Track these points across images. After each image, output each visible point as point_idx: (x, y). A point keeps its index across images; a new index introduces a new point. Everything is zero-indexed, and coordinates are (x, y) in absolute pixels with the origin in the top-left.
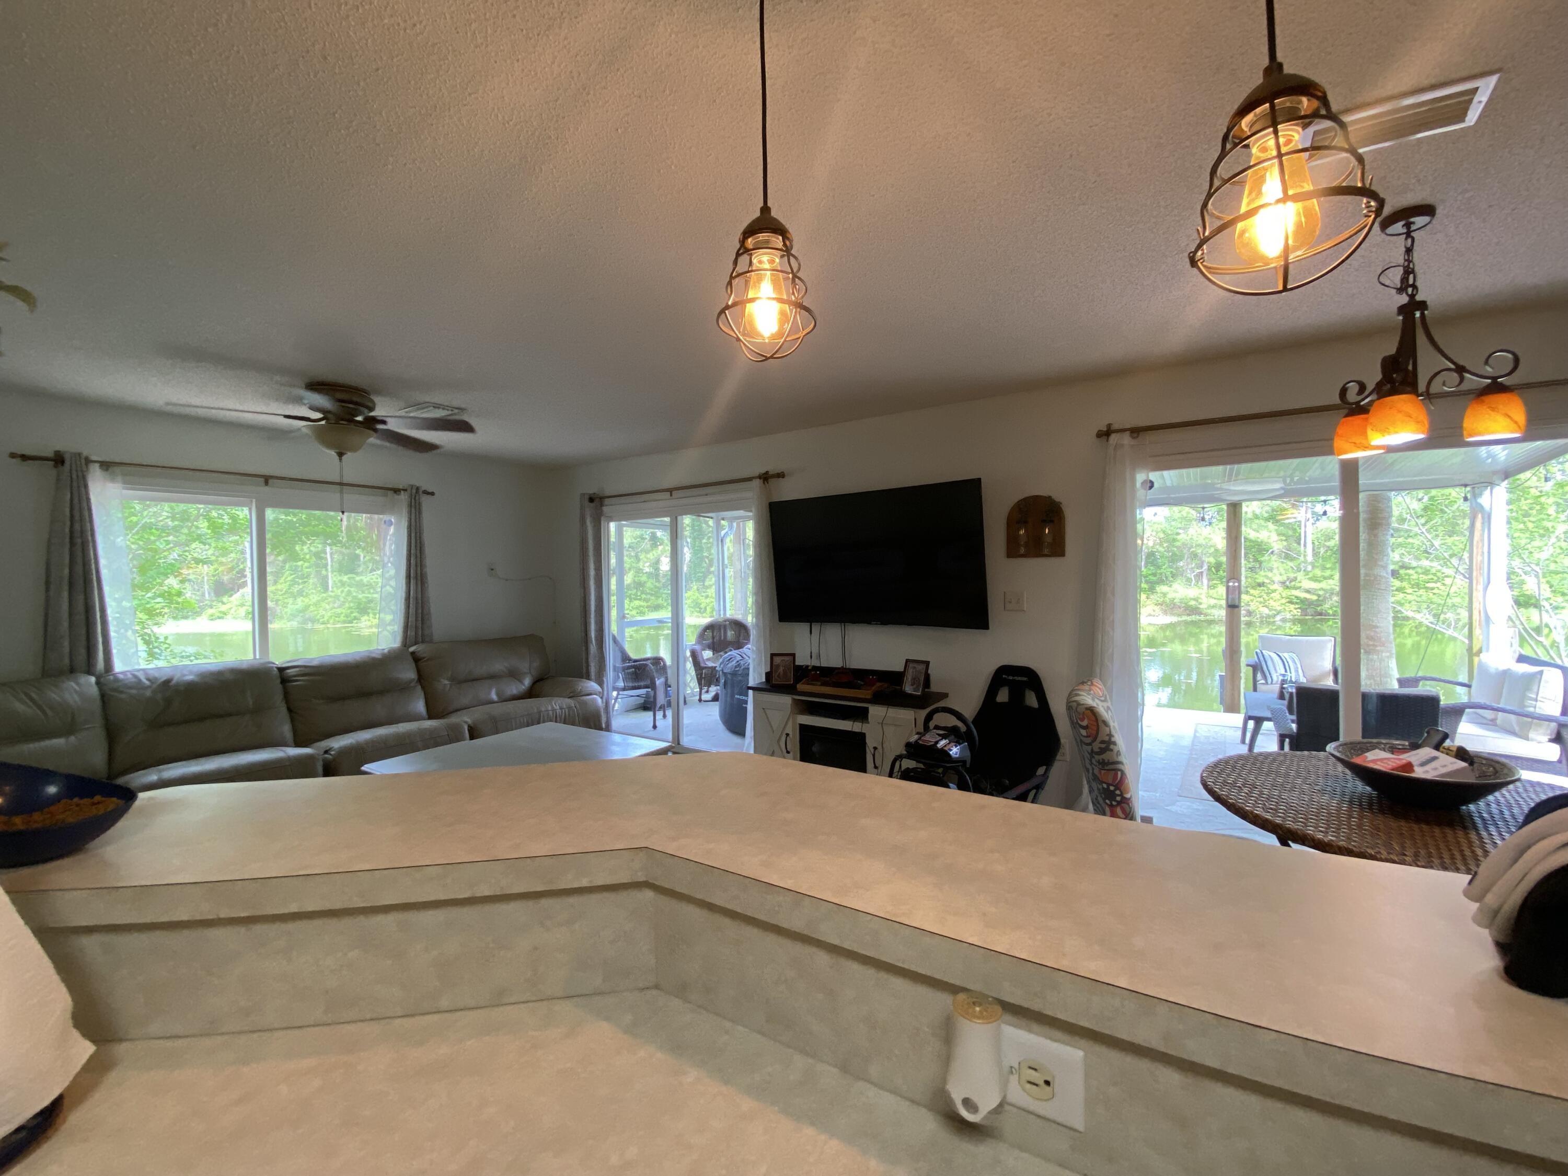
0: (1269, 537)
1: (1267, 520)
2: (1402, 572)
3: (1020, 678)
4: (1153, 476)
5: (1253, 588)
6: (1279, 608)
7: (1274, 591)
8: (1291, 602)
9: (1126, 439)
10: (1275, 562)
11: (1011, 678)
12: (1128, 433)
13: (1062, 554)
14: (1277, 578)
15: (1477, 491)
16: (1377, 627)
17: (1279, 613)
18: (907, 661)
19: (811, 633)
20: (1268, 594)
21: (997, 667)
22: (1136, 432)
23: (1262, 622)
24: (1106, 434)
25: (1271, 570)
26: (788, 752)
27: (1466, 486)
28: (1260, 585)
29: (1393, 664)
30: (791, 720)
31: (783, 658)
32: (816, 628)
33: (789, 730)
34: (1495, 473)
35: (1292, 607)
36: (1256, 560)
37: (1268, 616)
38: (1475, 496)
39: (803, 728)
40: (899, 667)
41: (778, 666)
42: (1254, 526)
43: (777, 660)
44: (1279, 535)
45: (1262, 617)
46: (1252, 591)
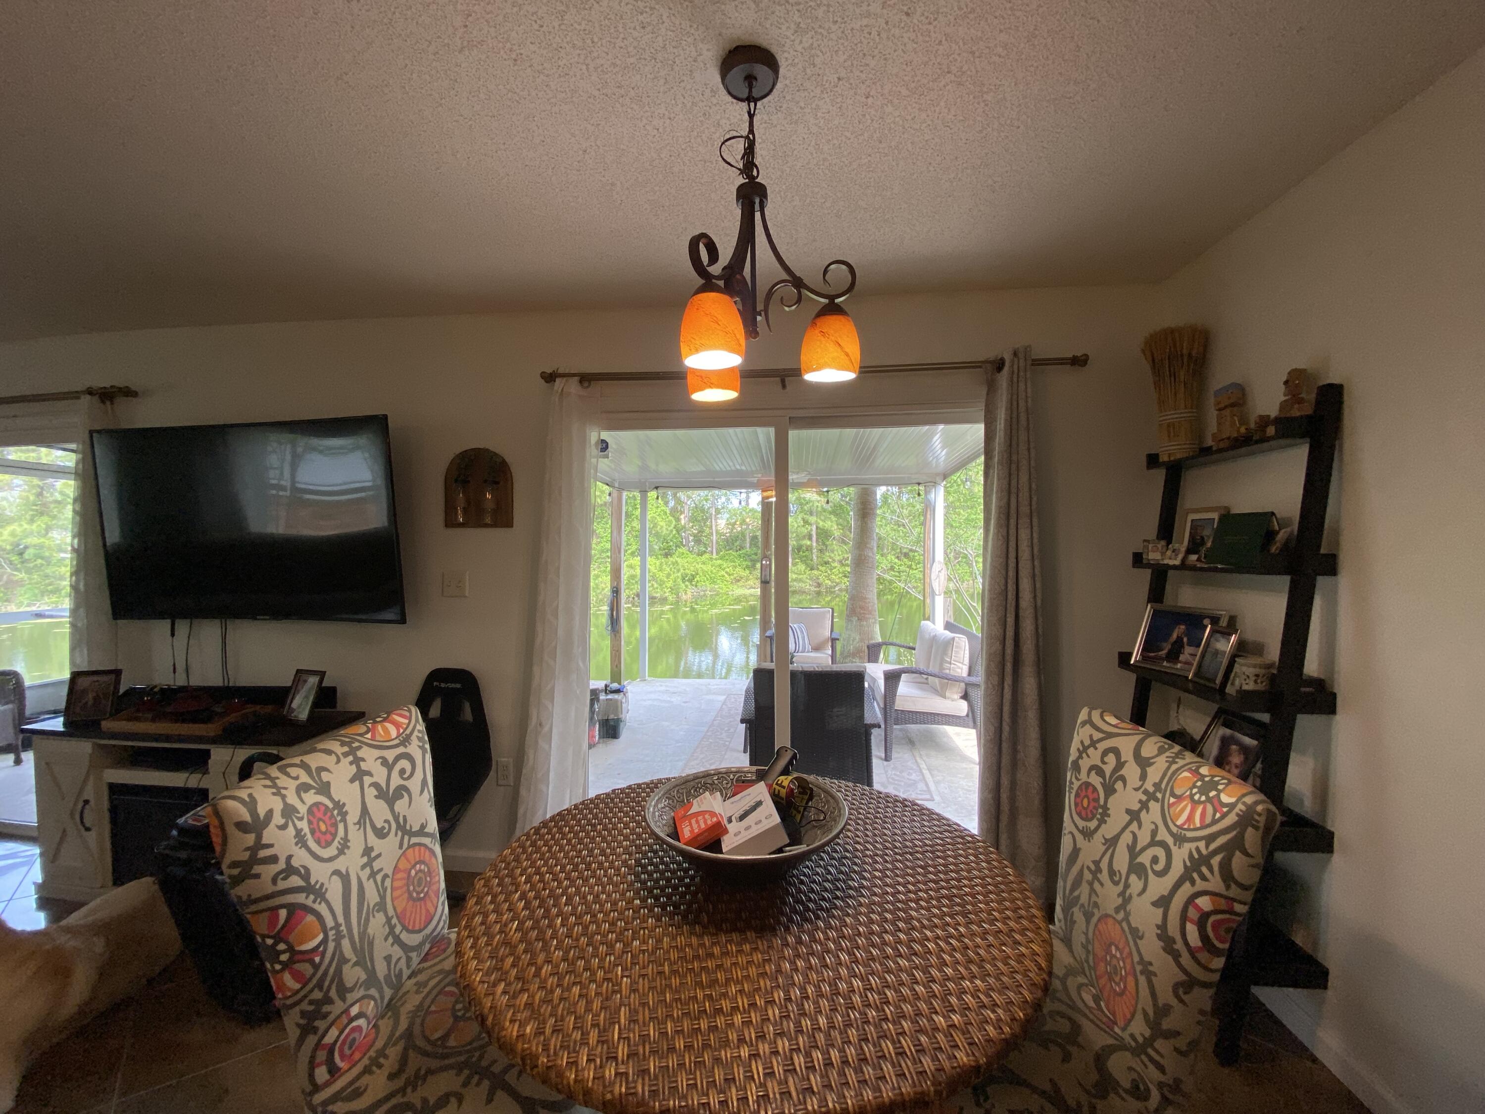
0: (832, 526)
1: (831, 513)
2: (911, 554)
3: (453, 686)
4: (605, 435)
5: (822, 565)
6: (837, 581)
7: (835, 568)
8: (845, 576)
9: (573, 386)
10: (835, 545)
11: (443, 685)
12: (577, 379)
13: (509, 524)
14: (837, 558)
15: (928, 489)
16: (866, 598)
17: (837, 584)
18: (298, 671)
19: (173, 635)
20: (831, 570)
21: (428, 672)
22: (585, 379)
23: (826, 592)
24: (550, 378)
25: (833, 551)
26: (88, 829)
27: (919, 484)
28: (826, 563)
29: (877, 628)
30: (92, 778)
31: (95, 678)
32: (182, 627)
33: (89, 793)
34: (937, 474)
35: (846, 579)
36: (824, 544)
37: (831, 587)
38: (927, 493)
39: (114, 789)
40: (285, 679)
41: (84, 692)
42: (822, 518)
43: (83, 682)
44: (837, 525)
45: (827, 588)
46: (820, 567)
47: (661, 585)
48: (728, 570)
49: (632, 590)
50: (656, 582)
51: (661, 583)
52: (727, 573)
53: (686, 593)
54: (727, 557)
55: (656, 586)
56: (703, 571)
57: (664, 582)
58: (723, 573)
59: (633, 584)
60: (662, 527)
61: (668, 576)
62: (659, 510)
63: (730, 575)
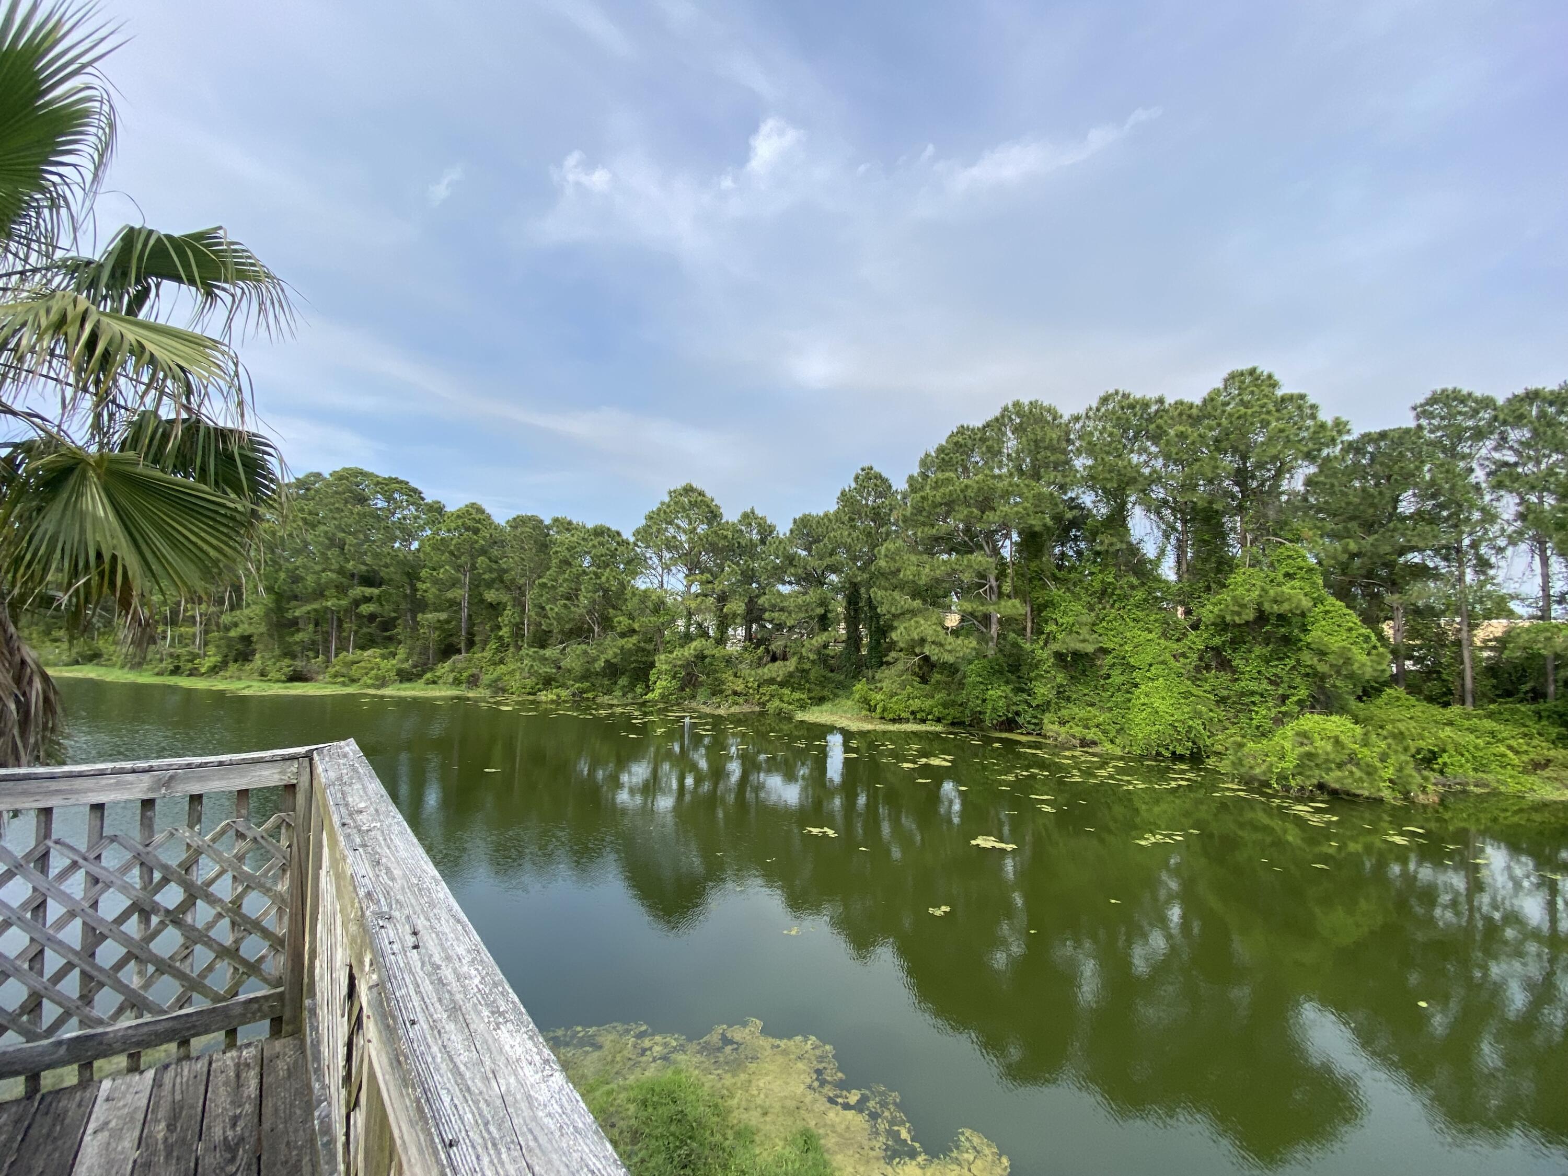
47: (1369, 774)
48: (1512, 742)
49: (1309, 777)
50: (1357, 765)
51: (1370, 771)
52: (1510, 748)
53: (1424, 790)
54: (1506, 716)
55: (1358, 773)
56: (1457, 746)
57: (1376, 769)
58: (1502, 749)
59: (1311, 768)
60: (1364, 665)
61: (1384, 758)
62: (1354, 634)
63: (1517, 753)
